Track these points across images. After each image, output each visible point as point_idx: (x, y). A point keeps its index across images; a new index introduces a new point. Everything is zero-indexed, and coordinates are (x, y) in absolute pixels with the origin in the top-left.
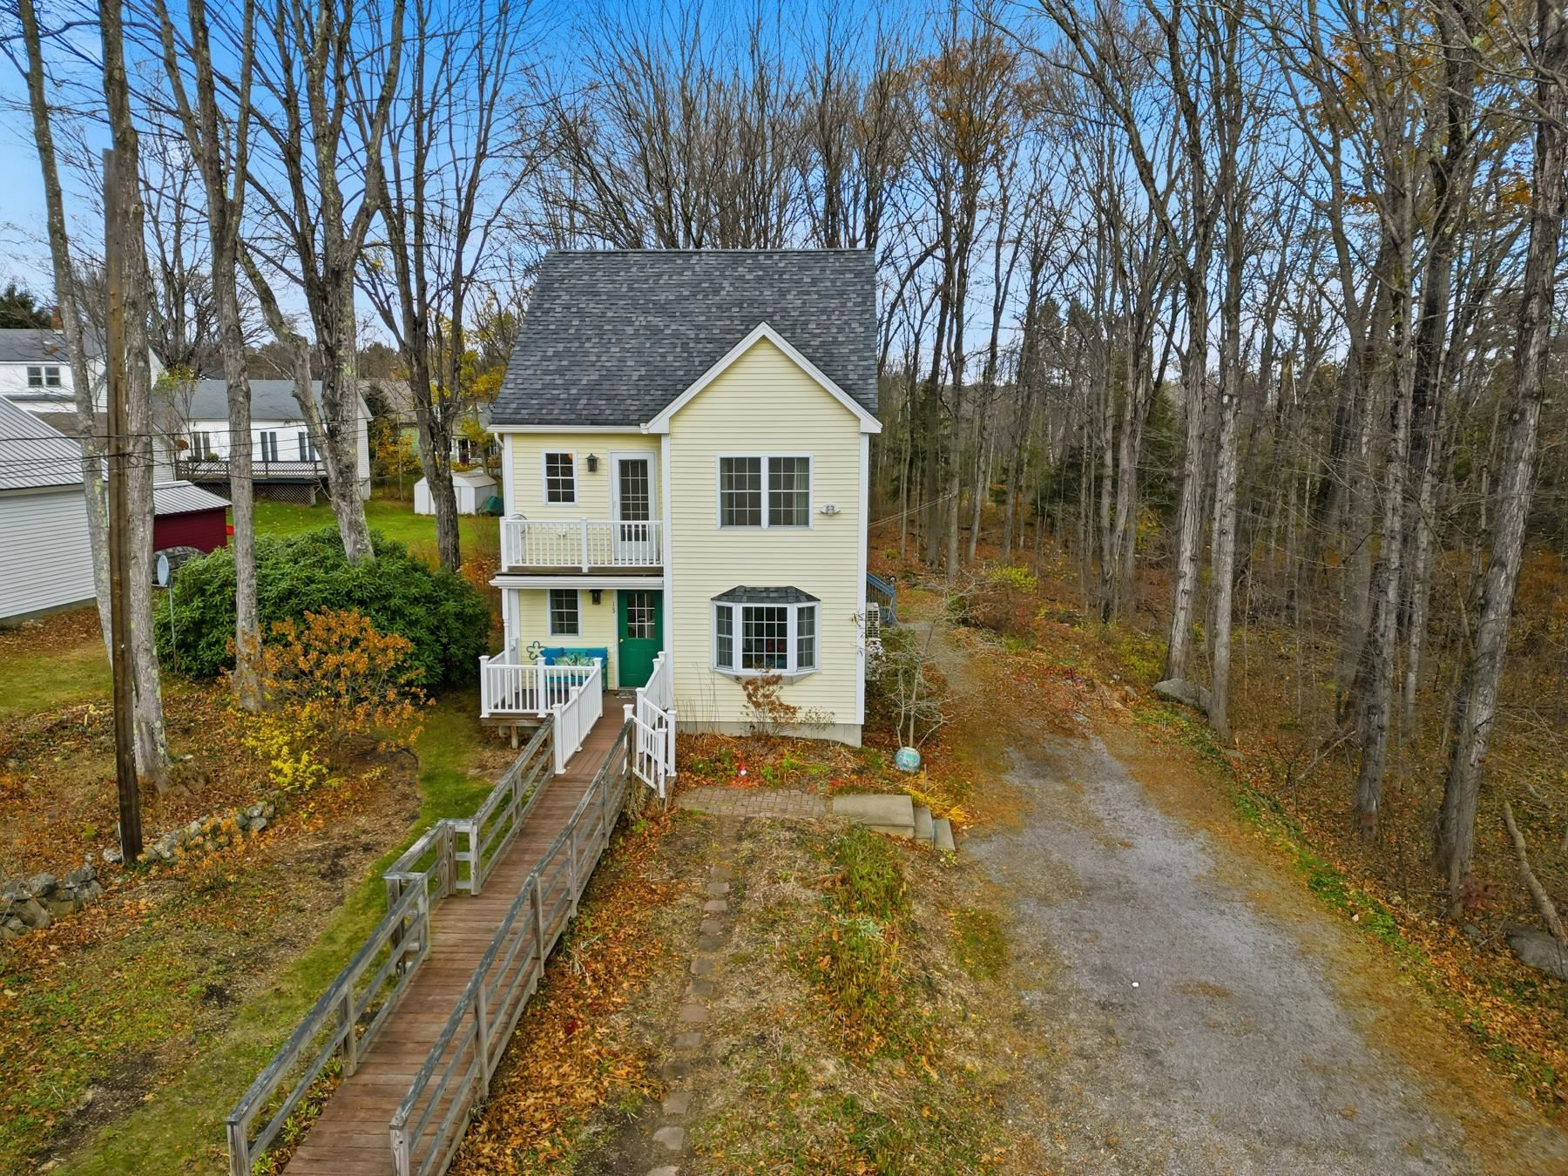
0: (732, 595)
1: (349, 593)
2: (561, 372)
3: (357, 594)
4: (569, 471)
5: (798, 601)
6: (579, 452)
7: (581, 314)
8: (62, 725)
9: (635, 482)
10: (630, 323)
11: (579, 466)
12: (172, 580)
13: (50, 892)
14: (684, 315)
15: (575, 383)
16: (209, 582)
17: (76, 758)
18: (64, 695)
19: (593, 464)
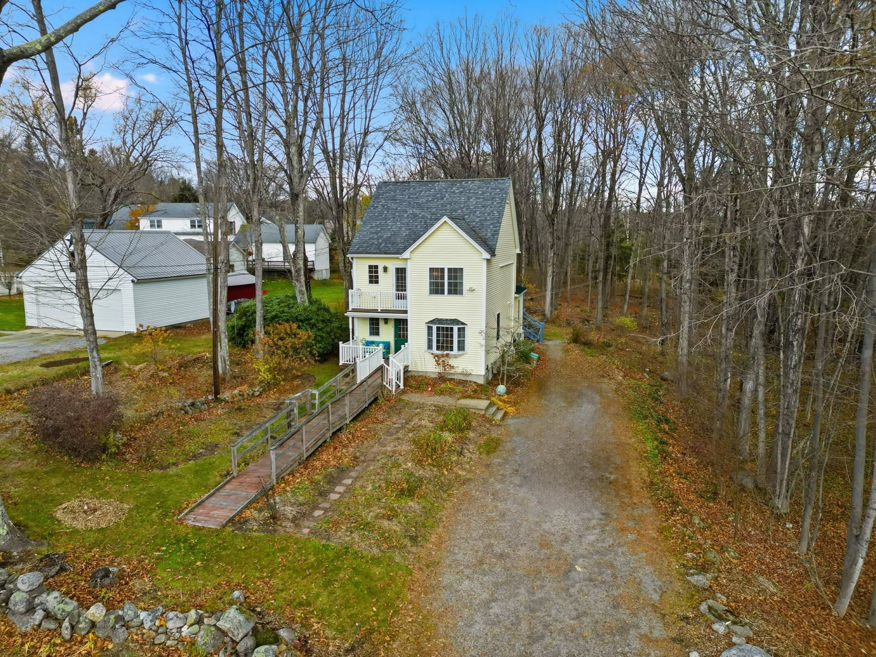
0: (432, 322)
1: (296, 317)
2: (376, 233)
3: (299, 318)
4: (377, 272)
5: (458, 324)
6: (381, 264)
7: (388, 209)
8: (198, 359)
9: (402, 276)
10: (406, 212)
11: (380, 270)
12: (236, 311)
13: (193, 404)
14: (428, 208)
15: (381, 237)
16: (248, 312)
17: (202, 369)
18: (199, 350)
19: (385, 269)
